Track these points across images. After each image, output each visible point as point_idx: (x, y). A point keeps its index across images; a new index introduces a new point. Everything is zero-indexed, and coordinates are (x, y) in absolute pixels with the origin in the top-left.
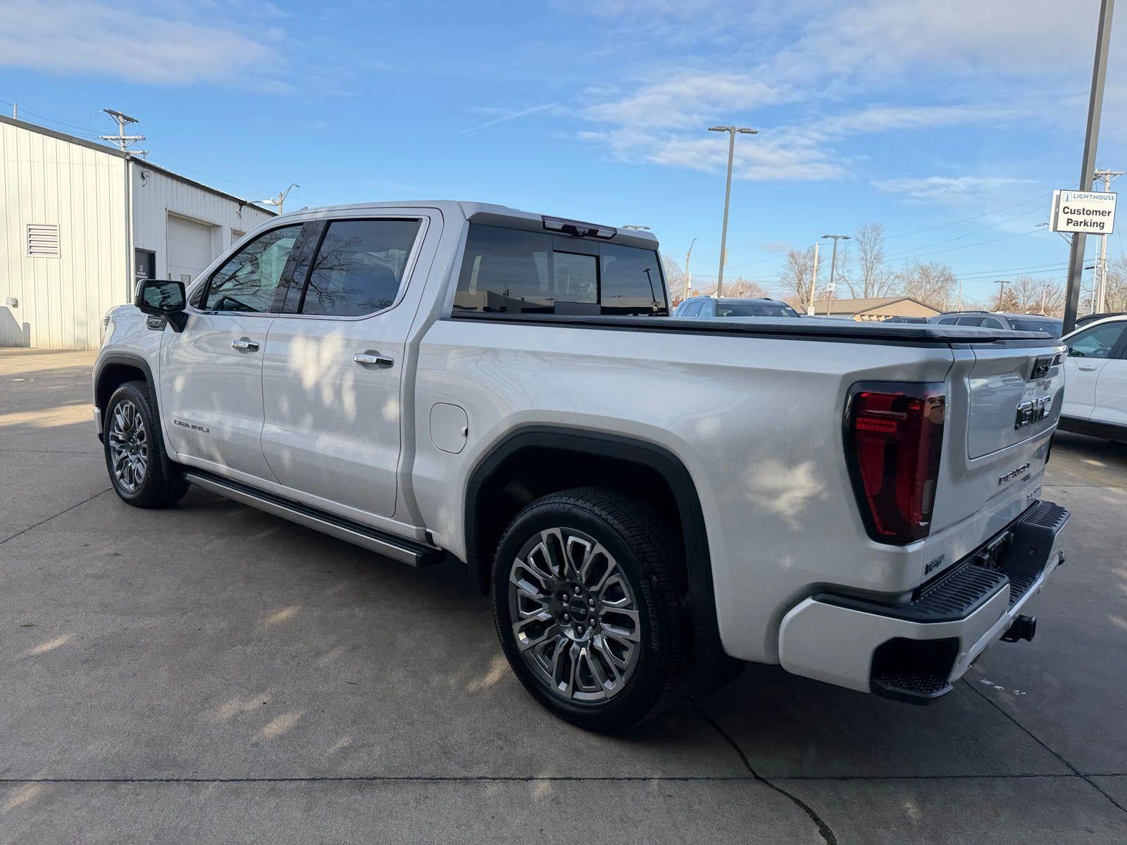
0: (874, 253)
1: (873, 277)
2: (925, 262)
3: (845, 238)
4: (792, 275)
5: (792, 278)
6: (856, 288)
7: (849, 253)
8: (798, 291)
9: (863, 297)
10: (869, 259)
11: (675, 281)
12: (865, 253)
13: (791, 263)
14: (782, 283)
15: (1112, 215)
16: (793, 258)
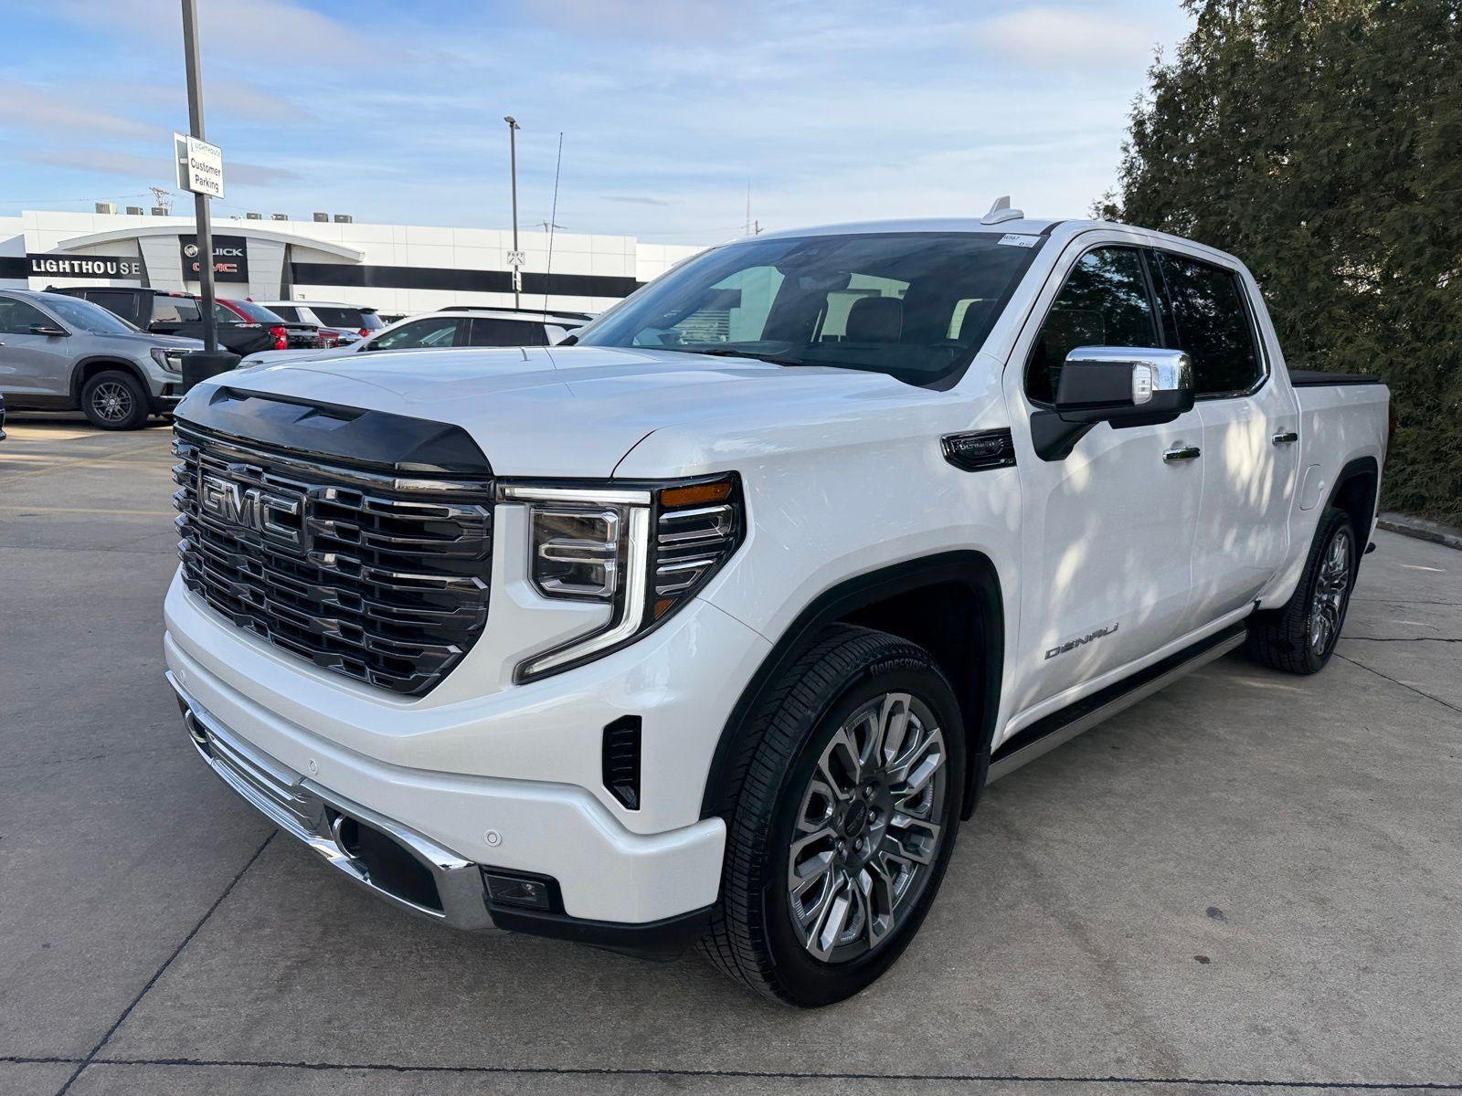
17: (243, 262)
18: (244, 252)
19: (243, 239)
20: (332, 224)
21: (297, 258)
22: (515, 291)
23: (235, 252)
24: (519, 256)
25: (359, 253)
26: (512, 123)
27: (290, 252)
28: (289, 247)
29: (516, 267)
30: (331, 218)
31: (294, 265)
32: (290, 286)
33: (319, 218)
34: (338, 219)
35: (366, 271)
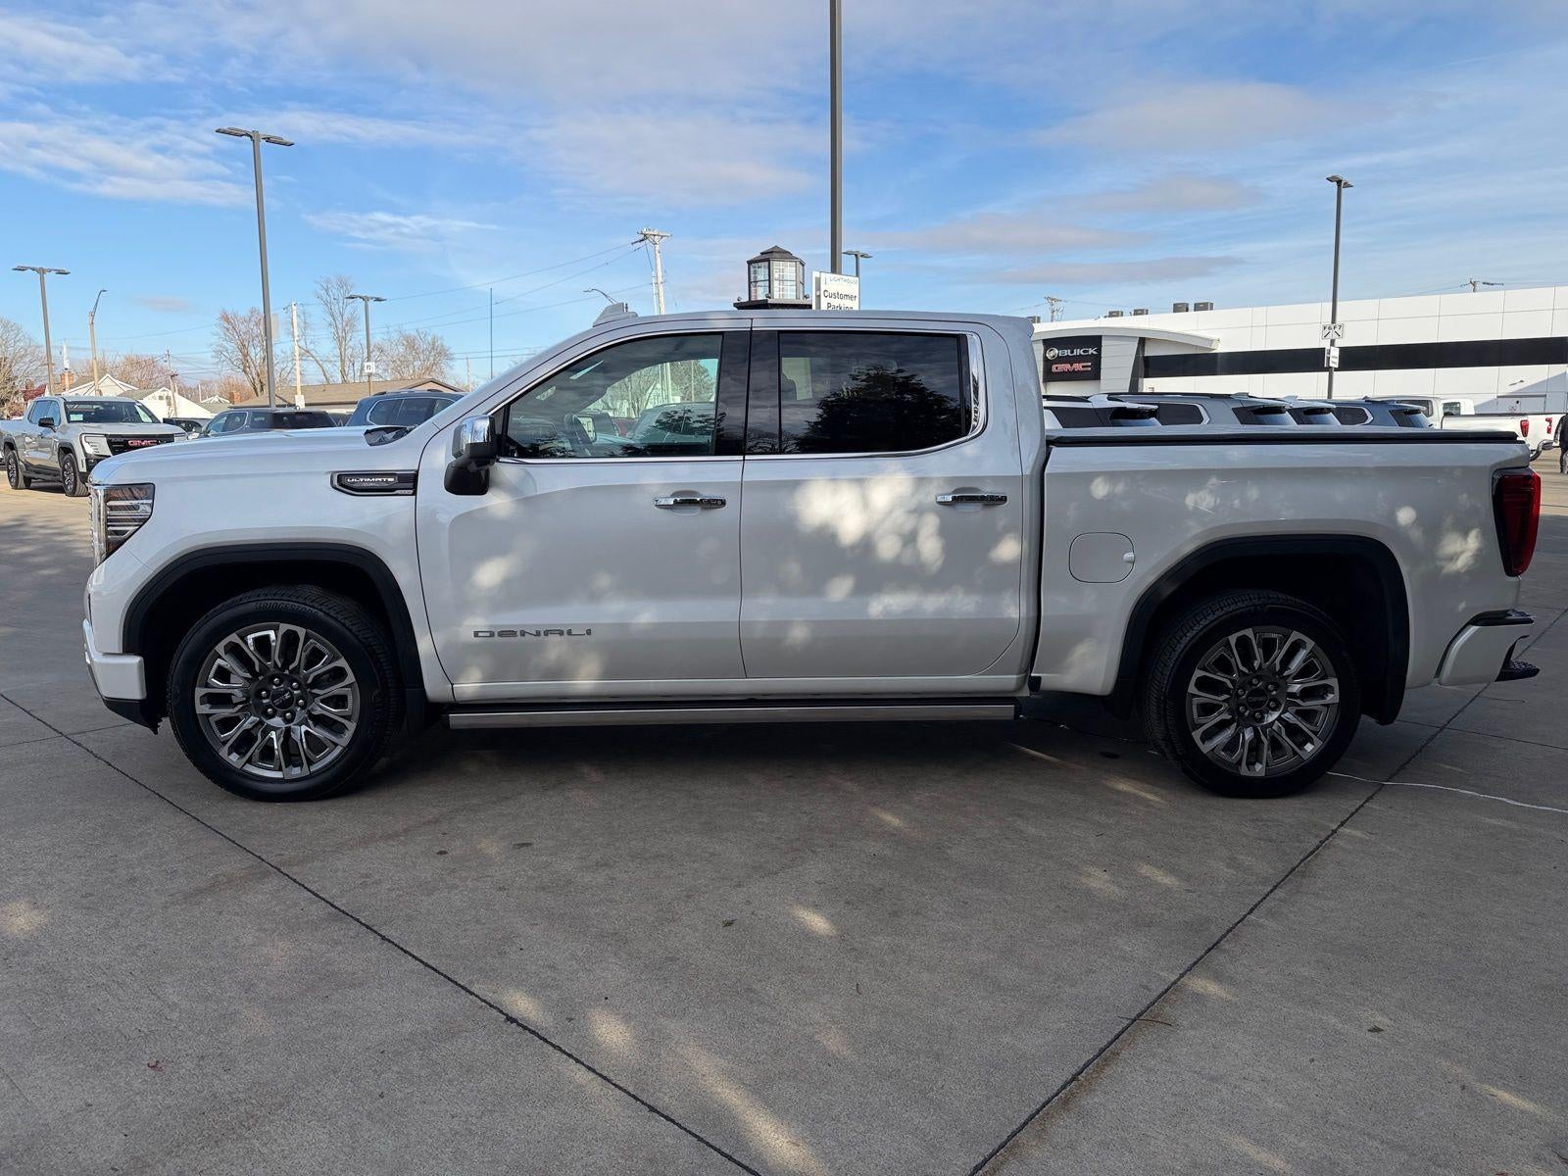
0: (345, 316)
1: (349, 351)
2: (410, 330)
3: (378, 300)
4: (231, 346)
5: (233, 352)
6: (327, 366)
7: (310, 316)
8: (244, 371)
9: (340, 381)
10: (340, 326)
11: (22, 357)
12: (332, 316)
13: (228, 330)
14: (217, 360)
15: (857, 298)
16: (227, 320)
17: (1096, 361)
18: (1099, 351)
19: (1100, 338)
20: (1192, 313)
21: (1151, 351)
22: (1329, 369)
23: (1091, 351)
24: (1336, 330)
25: (1212, 341)
26: (1339, 182)
27: (1144, 346)
28: (1142, 341)
29: (1332, 343)
30: (1191, 307)
31: (1147, 359)
32: (1140, 380)
33: (1179, 308)
34: (1198, 307)
35: (1219, 358)
